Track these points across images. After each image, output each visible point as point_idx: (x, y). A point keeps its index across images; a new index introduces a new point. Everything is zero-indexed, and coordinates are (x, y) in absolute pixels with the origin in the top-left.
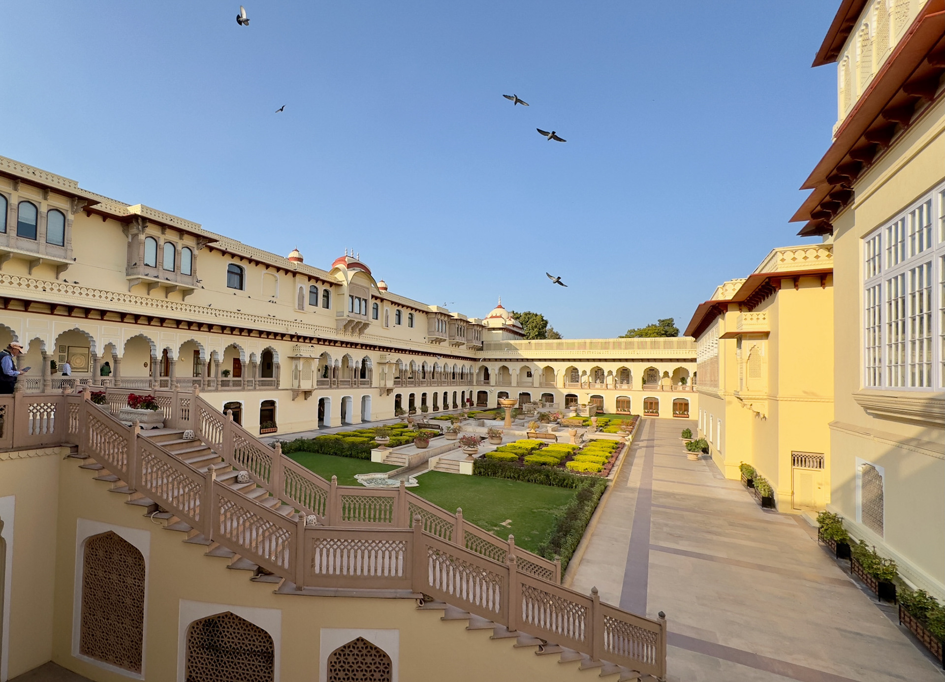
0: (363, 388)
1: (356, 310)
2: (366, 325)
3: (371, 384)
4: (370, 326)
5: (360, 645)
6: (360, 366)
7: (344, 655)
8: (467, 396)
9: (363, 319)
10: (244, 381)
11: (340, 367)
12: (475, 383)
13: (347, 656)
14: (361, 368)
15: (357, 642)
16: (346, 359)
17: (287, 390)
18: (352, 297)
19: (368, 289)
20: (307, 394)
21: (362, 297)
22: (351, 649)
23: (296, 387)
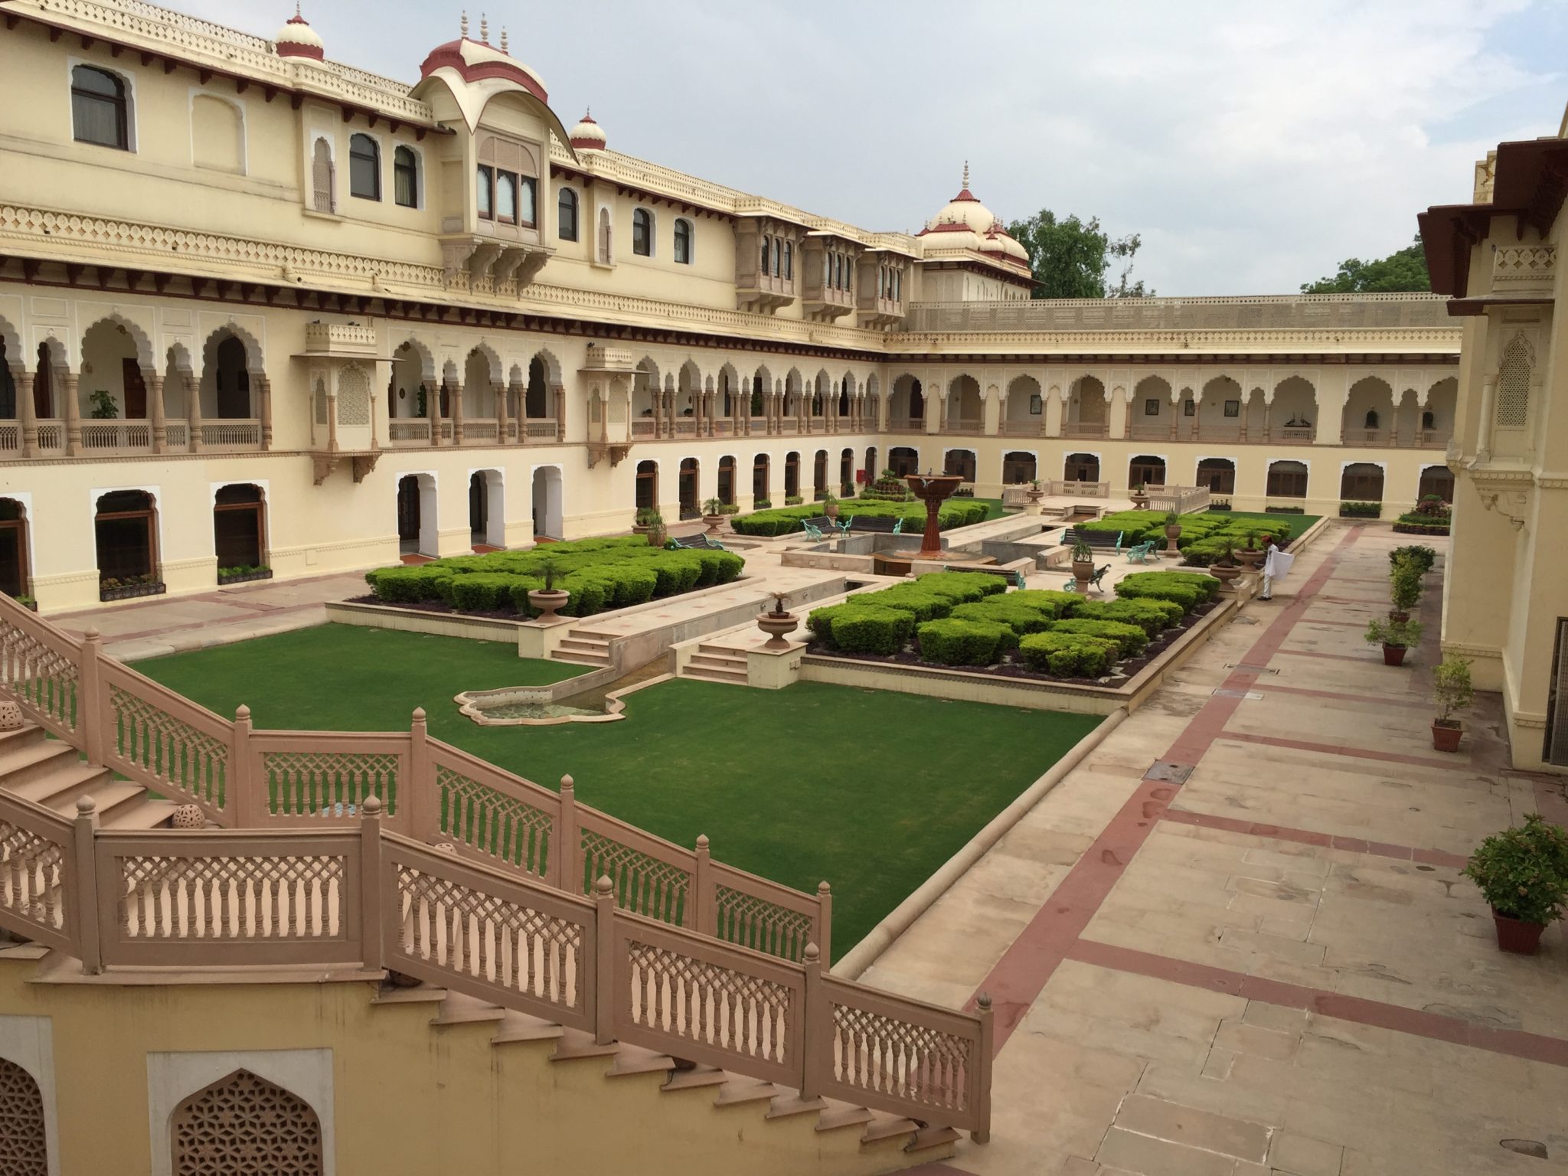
0: (536, 445)
1: (503, 208)
2: (537, 260)
3: (561, 432)
4: (549, 262)
5: (246, 1086)
6: (525, 380)
7: (211, 1109)
8: (858, 463)
9: (527, 239)
10: (155, 429)
11: (462, 383)
12: (882, 426)
13: (216, 1112)
14: (526, 386)
15: (239, 1082)
16: (479, 360)
17: (298, 453)
18: (486, 170)
19: (539, 145)
20: (359, 466)
21: (520, 172)
22: (226, 1095)
23: (322, 446)
